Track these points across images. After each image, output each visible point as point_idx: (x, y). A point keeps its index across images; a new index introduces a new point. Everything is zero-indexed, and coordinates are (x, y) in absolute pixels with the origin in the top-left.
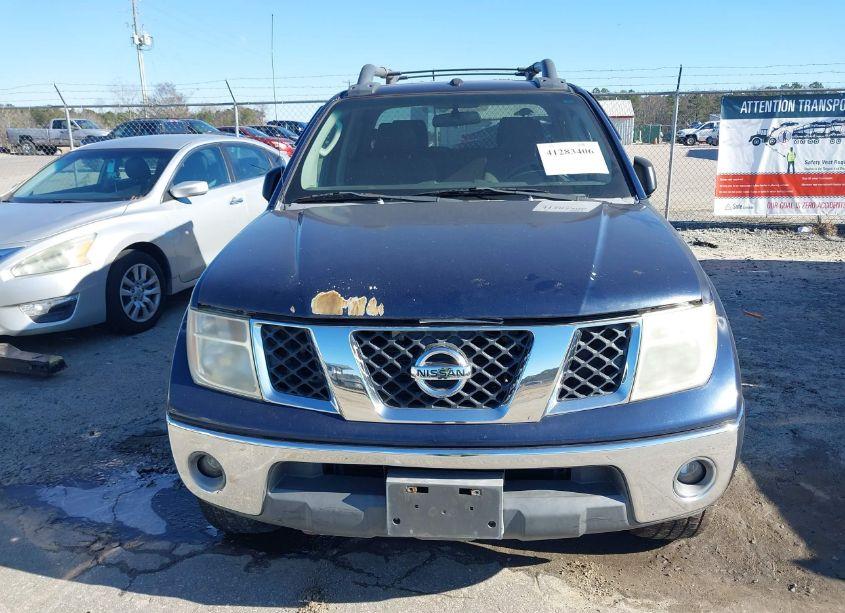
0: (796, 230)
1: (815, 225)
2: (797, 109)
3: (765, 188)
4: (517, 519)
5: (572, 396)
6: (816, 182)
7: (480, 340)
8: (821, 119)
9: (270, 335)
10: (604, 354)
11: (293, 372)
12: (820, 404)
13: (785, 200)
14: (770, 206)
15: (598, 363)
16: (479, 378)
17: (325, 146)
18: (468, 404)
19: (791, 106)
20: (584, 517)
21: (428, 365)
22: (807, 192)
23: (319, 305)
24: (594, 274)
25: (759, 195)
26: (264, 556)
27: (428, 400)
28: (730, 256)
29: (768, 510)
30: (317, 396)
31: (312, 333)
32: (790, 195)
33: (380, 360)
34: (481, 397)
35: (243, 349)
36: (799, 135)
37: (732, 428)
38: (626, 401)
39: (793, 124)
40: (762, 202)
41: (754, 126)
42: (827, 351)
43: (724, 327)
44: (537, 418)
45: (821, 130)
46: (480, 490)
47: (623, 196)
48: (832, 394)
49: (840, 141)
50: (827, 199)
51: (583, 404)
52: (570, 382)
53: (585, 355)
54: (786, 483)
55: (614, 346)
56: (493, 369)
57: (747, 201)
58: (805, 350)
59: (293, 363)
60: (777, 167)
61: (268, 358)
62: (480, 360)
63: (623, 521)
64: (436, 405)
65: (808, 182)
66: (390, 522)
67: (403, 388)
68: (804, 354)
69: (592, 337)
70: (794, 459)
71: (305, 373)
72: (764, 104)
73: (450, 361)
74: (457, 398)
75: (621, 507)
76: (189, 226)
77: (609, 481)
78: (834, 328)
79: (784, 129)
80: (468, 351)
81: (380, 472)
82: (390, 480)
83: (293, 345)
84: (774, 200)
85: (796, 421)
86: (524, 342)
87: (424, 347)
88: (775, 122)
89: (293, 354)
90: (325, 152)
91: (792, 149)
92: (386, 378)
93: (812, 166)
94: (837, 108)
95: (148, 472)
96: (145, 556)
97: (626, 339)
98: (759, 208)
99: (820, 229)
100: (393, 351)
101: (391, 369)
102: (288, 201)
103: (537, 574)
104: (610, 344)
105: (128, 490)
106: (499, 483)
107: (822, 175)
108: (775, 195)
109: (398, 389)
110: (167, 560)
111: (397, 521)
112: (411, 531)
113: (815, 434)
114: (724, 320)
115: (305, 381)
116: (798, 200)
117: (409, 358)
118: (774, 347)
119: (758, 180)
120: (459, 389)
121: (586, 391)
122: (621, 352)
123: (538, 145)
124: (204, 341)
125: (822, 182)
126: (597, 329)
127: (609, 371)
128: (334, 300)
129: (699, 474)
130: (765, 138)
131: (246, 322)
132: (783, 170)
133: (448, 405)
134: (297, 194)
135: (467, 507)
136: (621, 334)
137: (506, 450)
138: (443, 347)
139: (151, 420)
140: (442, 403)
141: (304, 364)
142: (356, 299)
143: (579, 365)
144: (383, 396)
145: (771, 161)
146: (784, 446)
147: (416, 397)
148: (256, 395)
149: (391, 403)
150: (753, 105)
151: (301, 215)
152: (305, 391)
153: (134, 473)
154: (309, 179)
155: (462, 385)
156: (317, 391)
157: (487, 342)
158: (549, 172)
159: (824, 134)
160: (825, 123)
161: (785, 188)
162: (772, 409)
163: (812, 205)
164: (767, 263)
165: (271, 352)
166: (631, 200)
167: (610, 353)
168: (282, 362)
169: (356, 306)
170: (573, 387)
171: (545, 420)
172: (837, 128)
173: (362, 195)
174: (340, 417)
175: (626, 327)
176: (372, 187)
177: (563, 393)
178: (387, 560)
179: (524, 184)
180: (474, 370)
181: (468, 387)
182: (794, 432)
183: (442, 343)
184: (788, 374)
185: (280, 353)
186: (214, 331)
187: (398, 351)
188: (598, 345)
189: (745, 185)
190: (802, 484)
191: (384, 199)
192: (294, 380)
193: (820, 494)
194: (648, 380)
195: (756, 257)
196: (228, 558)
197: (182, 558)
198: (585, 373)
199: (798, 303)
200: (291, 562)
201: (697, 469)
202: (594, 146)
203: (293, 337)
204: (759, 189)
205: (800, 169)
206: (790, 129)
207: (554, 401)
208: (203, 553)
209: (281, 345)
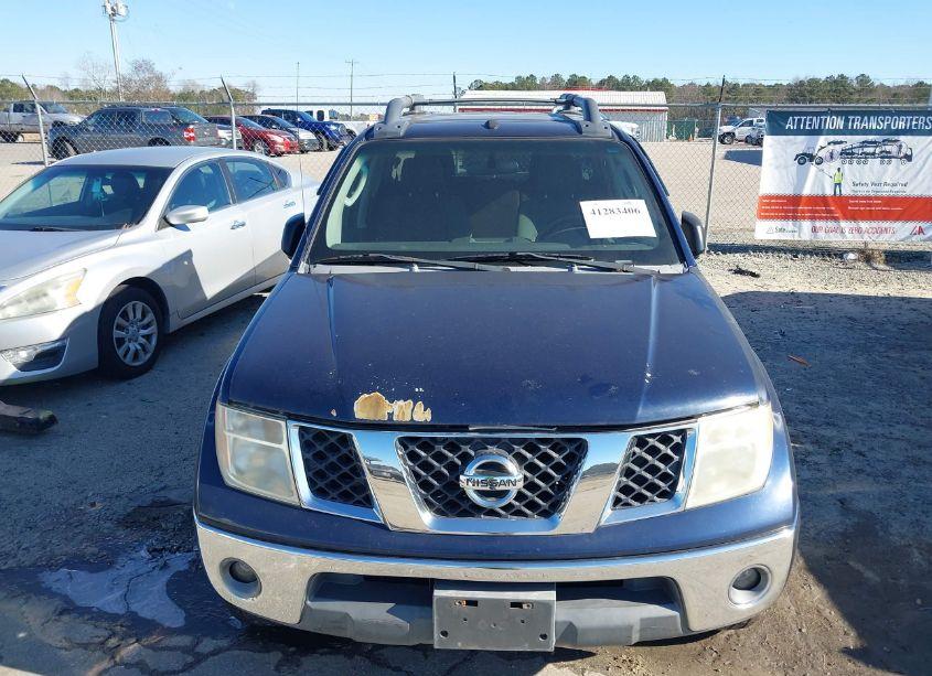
0: (841, 257)
1: (861, 252)
2: (846, 126)
3: (809, 211)
4: (570, 630)
5: (627, 504)
6: (864, 205)
7: (532, 446)
8: (871, 138)
9: (309, 437)
10: (660, 460)
11: (333, 477)
12: (868, 469)
13: (831, 224)
14: (814, 230)
15: (653, 470)
16: (530, 486)
17: (349, 195)
18: (519, 513)
19: (839, 123)
20: (637, 627)
21: (477, 474)
22: (853, 216)
23: (362, 408)
24: (649, 375)
25: (804, 218)
26: (294, 653)
27: (475, 510)
28: (775, 288)
29: (816, 594)
30: (358, 503)
31: (354, 438)
32: (836, 219)
33: (426, 466)
34: (532, 506)
35: (280, 450)
36: (847, 154)
37: (788, 534)
38: (679, 510)
39: (841, 142)
40: (806, 225)
41: (799, 143)
42: (873, 405)
43: (780, 425)
44: (591, 530)
45: (871, 150)
46: (532, 603)
47: (670, 263)
48: (879, 456)
49: (889, 163)
50: (875, 224)
51: (639, 513)
52: (625, 490)
53: (640, 462)
54: (834, 562)
55: (670, 452)
56: (546, 477)
57: (789, 225)
58: (852, 403)
59: (333, 468)
60: (823, 188)
61: (306, 461)
62: (532, 468)
63: (677, 630)
64: (486, 514)
65: (855, 205)
66: (437, 635)
67: (451, 497)
68: (850, 408)
69: (648, 443)
70: (842, 534)
71: (345, 477)
72: (811, 120)
73: (500, 469)
74: (508, 508)
75: (674, 617)
76: (188, 255)
77: (663, 591)
78: (882, 377)
79: (831, 147)
80: (520, 458)
81: (428, 585)
82: (438, 593)
83: (333, 449)
84: (818, 224)
85: (844, 489)
86: (577, 449)
87: (473, 453)
88: (822, 140)
89: (333, 459)
90: (350, 202)
91: (839, 169)
92: (432, 486)
93: (858, 188)
94: (889, 125)
95: (160, 551)
96: (165, 653)
97: (680, 444)
98: (803, 231)
99: (867, 257)
100: (440, 457)
101: (439, 476)
102: (313, 261)
103: (584, 670)
104: (665, 450)
106: (551, 595)
107: (869, 198)
108: (821, 218)
109: (448, 499)
110: (190, 659)
111: (445, 634)
112: (459, 644)
113: (863, 505)
114: (780, 417)
115: (346, 487)
116: (844, 224)
117: (457, 465)
118: (820, 400)
119: (804, 201)
120: (510, 499)
121: (641, 498)
122: (676, 458)
123: (581, 203)
124: (235, 439)
125: (870, 205)
126: (653, 436)
127: (665, 478)
128: (378, 404)
129: (754, 580)
130: (811, 157)
131: (283, 423)
132: (829, 192)
133: (499, 515)
134: (323, 254)
135: (518, 620)
136: (677, 439)
137: (559, 563)
138: (495, 454)
139: (159, 487)
140: (492, 513)
141: (346, 469)
142: (401, 403)
143: (634, 472)
144: (429, 504)
145: (817, 182)
146: (832, 519)
147: (464, 506)
148: (293, 500)
149: (438, 512)
150: (799, 120)
151: (330, 280)
152: (346, 497)
153: (144, 553)
154: (334, 236)
155: (514, 494)
156: (359, 497)
157: (540, 449)
158: (593, 235)
159: (874, 154)
160: (875, 142)
161: (831, 212)
162: (819, 475)
163: (859, 230)
164: (811, 296)
165: (309, 456)
166: (678, 268)
167: (666, 459)
168: (322, 467)
169: (403, 410)
170: (628, 495)
171: (600, 530)
172: (888, 148)
173: (394, 258)
174: (383, 527)
175: (682, 433)
176: (404, 246)
177: (617, 501)
178: (426, 657)
179: (566, 247)
180: (526, 478)
181: (520, 496)
182: (842, 502)
183: (492, 449)
184: (835, 433)
185: (319, 456)
186: (245, 428)
187: (446, 457)
188: (653, 451)
189: (788, 207)
190: (851, 563)
191: (419, 264)
192: (334, 485)
193: (869, 574)
194: (701, 488)
195: (800, 289)
196: (257, 656)
197: (206, 656)
198: (640, 480)
199: (843, 346)
200: (324, 659)
202: (640, 204)
203: (333, 440)
204: (803, 212)
205: (847, 191)
206: (838, 148)
207: (609, 511)
208: (228, 649)
209: (320, 448)
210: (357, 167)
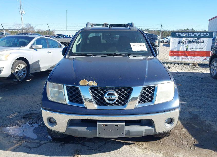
0: (188, 65)
1: (193, 64)
2: (189, 35)
3: (181, 54)
4: (128, 132)
5: (142, 103)
6: (193, 53)
7: (120, 90)
8: (194, 38)
9: (69, 88)
10: (149, 93)
11: (74, 97)
12: (196, 106)
13: (186, 57)
14: (182, 58)
15: (147, 95)
16: (120, 98)
17: (78, 42)
18: (117, 105)
20: (144, 131)
21: (107, 96)
22: (191, 56)
23: (81, 83)
25: (180, 56)
26: (64, 143)
27: (108, 104)
28: (174, 71)
29: (185, 130)
30: (80, 103)
31: (79, 88)
32: (187, 56)
33: (96, 94)
34: (120, 103)
35: (62, 92)
36: (189, 42)
37: (178, 110)
38: (154, 104)
39: (188, 39)
40: (180, 57)
41: (179, 39)
42: (196, 93)
43: (176, 87)
44: (133, 108)
45: (194, 41)
46: (120, 125)
48: (198, 103)
49: (198, 44)
50: (195, 57)
51: (144, 105)
52: (141, 100)
53: (144, 93)
54: (188, 124)
55: (151, 91)
56: (123, 97)
57: (177, 57)
58: (192, 93)
59: (74, 95)
61: (68, 94)
62: (120, 94)
63: (153, 132)
64: (109, 105)
65: (191, 53)
66: (98, 133)
67: (102, 101)
69: (146, 89)
70: (190, 119)
71: (77, 97)
72: (181, 34)
73: (113, 94)
74: (114, 103)
75: (153, 129)
77: (150, 123)
79: (186, 40)
80: (117, 92)
81: (95, 122)
82: (98, 123)
83: (74, 91)
84: (183, 57)
85: (190, 110)
86: (130, 90)
87: (107, 91)
88: (184, 39)
89: (74, 93)
90: (78, 44)
91: (187, 45)
92: (97, 99)
93: (192, 49)
94: (198, 35)
95: (31, 123)
96: (33, 144)
98: (180, 59)
99: (194, 65)
100: (99, 92)
101: (99, 96)
102: (69, 55)
103: (131, 146)
104: (150, 91)
105: (27, 127)
106: (124, 123)
107: (194, 51)
108: (184, 56)
109: (100, 101)
110: (38, 145)
111: (100, 133)
112: (103, 135)
113: (195, 113)
115: (77, 100)
116: (189, 57)
117: (103, 94)
118: (185, 92)
119: (180, 52)
120: (115, 101)
121: (145, 102)
122: (153, 93)
123: (131, 43)
124: (51, 90)
125: (194, 53)
126: (147, 87)
127: (150, 97)
128: (85, 82)
129: (170, 121)
130: (181, 42)
131: (62, 85)
132: (185, 50)
133: (112, 105)
134: (71, 54)
135: (117, 129)
136: (153, 88)
137: (126, 116)
138: (111, 91)
139: (31, 110)
140: (111, 105)
141: (77, 95)
142: (90, 82)
143: (143, 95)
144: (96, 103)
145: (182, 48)
146: (188, 116)
147: (105, 103)
148: (65, 103)
149: (99, 105)
150: (178, 34)
151: (73, 59)
152: (77, 102)
153: (28, 124)
154: (74, 50)
155: (116, 100)
156: (80, 102)
157: (122, 90)
158: (133, 50)
159: (195, 42)
160: (195, 39)
161: (186, 54)
162: (184, 107)
163: (192, 59)
164: (182, 72)
165: (69, 93)
166: (153, 57)
167: (150, 93)
168: (71, 95)
171: (135, 108)
172: (198, 40)
173: (88, 54)
174: (86, 108)
175: (154, 87)
176: (90, 53)
177: (139, 102)
178: (95, 144)
179: (127, 53)
180: (119, 97)
181: (117, 101)
182: (190, 112)
183: (111, 90)
184: (188, 99)
185: (71, 93)
186: (54, 87)
187: (100, 92)
188: (147, 91)
189: (176, 53)
190: (192, 124)
191: (94, 56)
192: (74, 99)
193: (196, 126)
194: (159, 99)
195: (179, 71)
196: (54, 144)
197: (42, 144)
198: (144, 97)
199: (190, 82)
200: (71, 145)
201: (170, 120)
202: (144, 44)
203: (74, 89)
204: (180, 54)
205: (189, 50)
206: (187, 40)
207: (137, 104)
208: (48, 143)
209: (71, 91)
210: (79, 36)
